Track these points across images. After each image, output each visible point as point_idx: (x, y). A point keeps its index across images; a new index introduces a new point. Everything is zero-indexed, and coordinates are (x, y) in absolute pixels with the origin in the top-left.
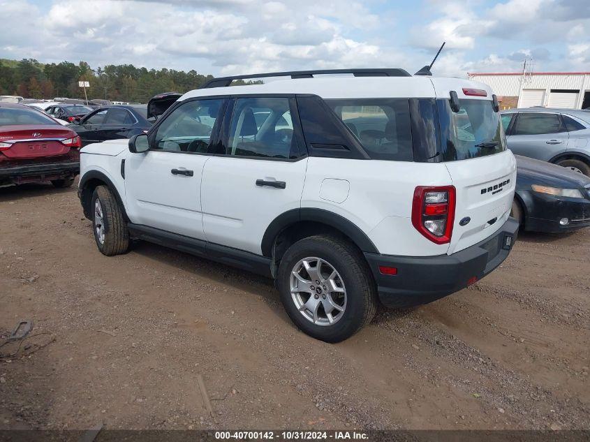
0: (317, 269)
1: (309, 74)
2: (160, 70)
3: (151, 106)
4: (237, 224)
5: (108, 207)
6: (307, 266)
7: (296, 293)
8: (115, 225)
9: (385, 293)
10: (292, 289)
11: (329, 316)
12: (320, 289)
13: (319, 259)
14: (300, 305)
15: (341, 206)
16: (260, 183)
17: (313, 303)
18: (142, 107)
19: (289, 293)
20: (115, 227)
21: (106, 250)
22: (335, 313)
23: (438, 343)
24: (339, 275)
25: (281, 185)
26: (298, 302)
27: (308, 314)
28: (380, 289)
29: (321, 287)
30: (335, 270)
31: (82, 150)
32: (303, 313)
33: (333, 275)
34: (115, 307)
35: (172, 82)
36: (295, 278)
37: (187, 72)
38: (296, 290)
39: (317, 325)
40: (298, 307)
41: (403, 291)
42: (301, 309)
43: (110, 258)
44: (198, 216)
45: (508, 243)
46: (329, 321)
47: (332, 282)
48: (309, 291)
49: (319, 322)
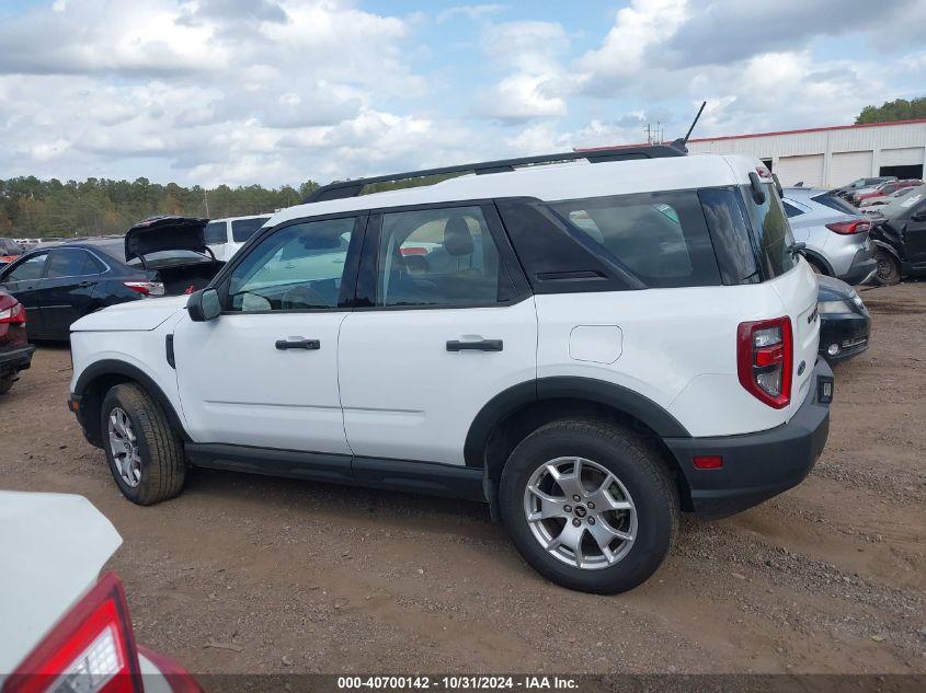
0: (575, 476)
1: (507, 166)
2: (84, 181)
3: (131, 241)
4: (412, 420)
5: (144, 421)
6: (556, 475)
7: (536, 522)
8: (161, 449)
9: (704, 500)
10: (530, 517)
11: (606, 551)
12: (582, 509)
13: (578, 460)
14: (547, 540)
15: (611, 367)
16: (453, 347)
17: (572, 534)
18: (114, 244)
19: (525, 522)
20: (162, 454)
21: (146, 495)
22: (615, 544)
23: (768, 563)
24: (618, 481)
25: (495, 346)
26: (542, 537)
27: (563, 554)
28: (695, 493)
29: (585, 505)
30: (611, 475)
31: (73, 327)
32: (553, 552)
33: (607, 482)
34: (212, 596)
35: (107, 199)
36: (532, 495)
37: (131, 180)
38: (539, 516)
39: (584, 570)
40: (545, 545)
41: (734, 491)
42: (550, 548)
43: (151, 510)
44: (336, 416)
45: (827, 393)
46: (606, 560)
47: (606, 494)
48: (562, 514)
49: (589, 564)
